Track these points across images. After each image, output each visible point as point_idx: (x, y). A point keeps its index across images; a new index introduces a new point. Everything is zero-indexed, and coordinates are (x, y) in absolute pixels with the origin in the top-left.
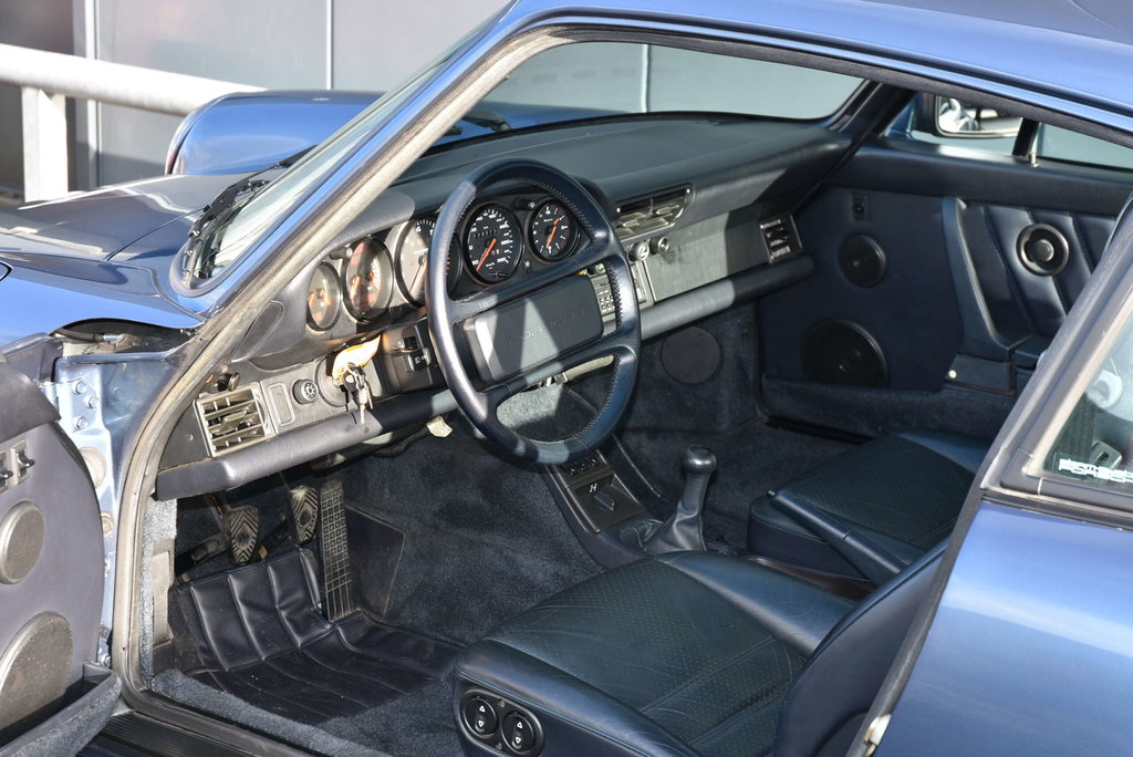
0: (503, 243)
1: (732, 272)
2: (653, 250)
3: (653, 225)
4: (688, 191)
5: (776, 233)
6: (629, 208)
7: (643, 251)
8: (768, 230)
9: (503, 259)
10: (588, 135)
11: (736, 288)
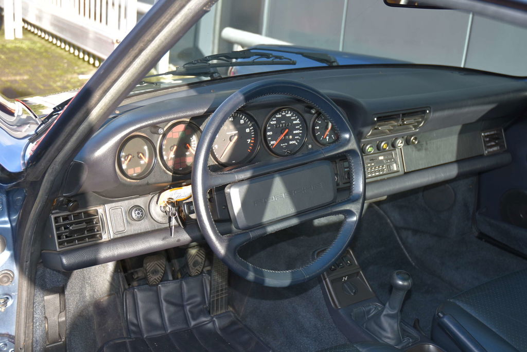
0: (294, 132)
1: (459, 159)
2: (407, 142)
3: (404, 129)
4: (428, 111)
5: (492, 138)
6: (384, 118)
7: (400, 143)
8: (486, 137)
9: (294, 142)
10: (380, 73)
11: (459, 168)
